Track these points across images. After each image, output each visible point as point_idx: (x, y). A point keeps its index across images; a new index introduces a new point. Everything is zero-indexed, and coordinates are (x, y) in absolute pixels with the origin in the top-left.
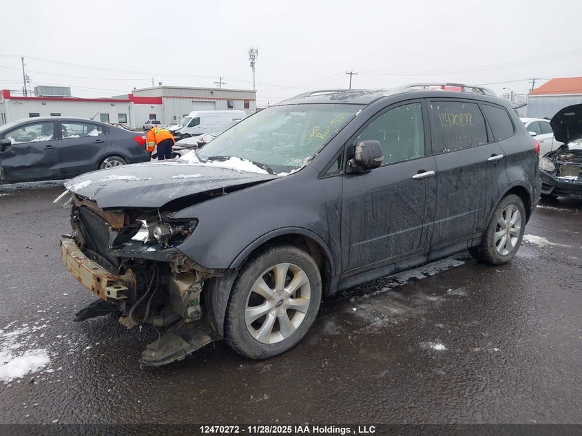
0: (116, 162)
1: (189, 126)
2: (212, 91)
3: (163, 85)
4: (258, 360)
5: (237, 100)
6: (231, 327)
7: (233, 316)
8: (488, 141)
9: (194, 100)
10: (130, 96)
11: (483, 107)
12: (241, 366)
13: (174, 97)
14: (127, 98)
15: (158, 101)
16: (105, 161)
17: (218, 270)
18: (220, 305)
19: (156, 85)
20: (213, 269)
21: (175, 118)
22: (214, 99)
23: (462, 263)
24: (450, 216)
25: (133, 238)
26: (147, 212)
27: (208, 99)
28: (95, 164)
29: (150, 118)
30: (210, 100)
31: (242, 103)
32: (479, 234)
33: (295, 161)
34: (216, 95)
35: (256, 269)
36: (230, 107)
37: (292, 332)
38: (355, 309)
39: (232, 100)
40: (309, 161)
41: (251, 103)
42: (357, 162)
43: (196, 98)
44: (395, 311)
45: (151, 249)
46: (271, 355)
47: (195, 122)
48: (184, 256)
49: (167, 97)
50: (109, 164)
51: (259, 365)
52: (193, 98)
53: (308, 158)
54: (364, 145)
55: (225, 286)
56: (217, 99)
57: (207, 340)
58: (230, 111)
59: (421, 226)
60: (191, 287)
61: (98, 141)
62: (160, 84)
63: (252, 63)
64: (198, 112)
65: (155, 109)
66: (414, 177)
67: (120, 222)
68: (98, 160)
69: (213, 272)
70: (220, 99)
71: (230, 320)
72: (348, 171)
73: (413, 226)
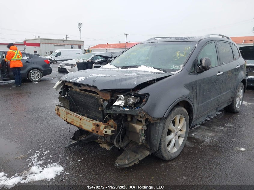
0: (36, 72)
1: (56, 56)
2: (63, 41)
3: (40, 38)
4: (169, 161)
5: (75, 45)
6: (161, 146)
7: (163, 141)
8: (234, 60)
9: (55, 45)
10: (25, 42)
11: (231, 45)
12: (162, 164)
13: (46, 43)
14: (23, 43)
15: (38, 45)
16: (31, 72)
17: (158, 119)
18: (156, 136)
19: (37, 38)
20: (156, 118)
21: (46, 53)
22: (65, 44)
23: (221, 113)
24: (226, 92)
25: (114, 104)
26: (121, 91)
27: (62, 44)
28: (26, 73)
29: (34, 53)
30: (63, 45)
31: (78, 46)
32: (232, 100)
33: (176, 67)
34: (65, 43)
35: (171, 117)
36: (72, 48)
37: (179, 146)
38: (193, 135)
39: (73, 45)
40: (183, 66)
41: (82, 46)
42: (203, 67)
43: (56, 44)
44: (210, 134)
45: (126, 109)
46: (174, 158)
47: (58, 54)
48: (145, 112)
49: (42, 43)
50: (33, 73)
51: (170, 163)
52: (55, 44)
53: (182, 65)
54: (205, 59)
55: (160, 126)
56: (66, 44)
57: (148, 153)
58: (72, 49)
59: (218, 96)
60: (142, 127)
61: (27, 62)
62: (39, 37)
63: (80, 29)
64: (60, 50)
65: (37, 49)
66: (217, 74)
67: (108, 97)
68: (27, 71)
69: (156, 119)
70: (67, 44)
71: (161, 142)
72: (198, 71)
73: (216, 96)
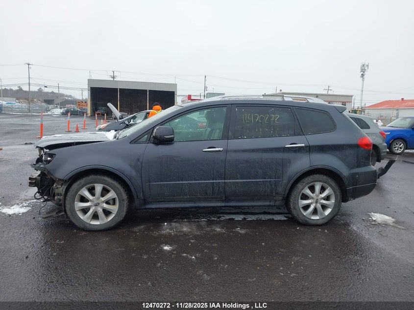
23: (286, 219)
38: (166, 224)
48: (47, 170)
54: (158, 128)
59: (212, 181)
63: (362, 74)
73: (204, 180)
